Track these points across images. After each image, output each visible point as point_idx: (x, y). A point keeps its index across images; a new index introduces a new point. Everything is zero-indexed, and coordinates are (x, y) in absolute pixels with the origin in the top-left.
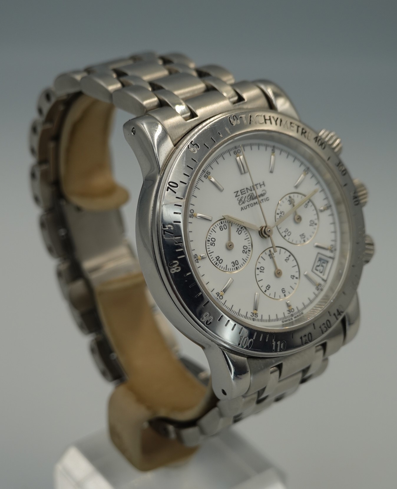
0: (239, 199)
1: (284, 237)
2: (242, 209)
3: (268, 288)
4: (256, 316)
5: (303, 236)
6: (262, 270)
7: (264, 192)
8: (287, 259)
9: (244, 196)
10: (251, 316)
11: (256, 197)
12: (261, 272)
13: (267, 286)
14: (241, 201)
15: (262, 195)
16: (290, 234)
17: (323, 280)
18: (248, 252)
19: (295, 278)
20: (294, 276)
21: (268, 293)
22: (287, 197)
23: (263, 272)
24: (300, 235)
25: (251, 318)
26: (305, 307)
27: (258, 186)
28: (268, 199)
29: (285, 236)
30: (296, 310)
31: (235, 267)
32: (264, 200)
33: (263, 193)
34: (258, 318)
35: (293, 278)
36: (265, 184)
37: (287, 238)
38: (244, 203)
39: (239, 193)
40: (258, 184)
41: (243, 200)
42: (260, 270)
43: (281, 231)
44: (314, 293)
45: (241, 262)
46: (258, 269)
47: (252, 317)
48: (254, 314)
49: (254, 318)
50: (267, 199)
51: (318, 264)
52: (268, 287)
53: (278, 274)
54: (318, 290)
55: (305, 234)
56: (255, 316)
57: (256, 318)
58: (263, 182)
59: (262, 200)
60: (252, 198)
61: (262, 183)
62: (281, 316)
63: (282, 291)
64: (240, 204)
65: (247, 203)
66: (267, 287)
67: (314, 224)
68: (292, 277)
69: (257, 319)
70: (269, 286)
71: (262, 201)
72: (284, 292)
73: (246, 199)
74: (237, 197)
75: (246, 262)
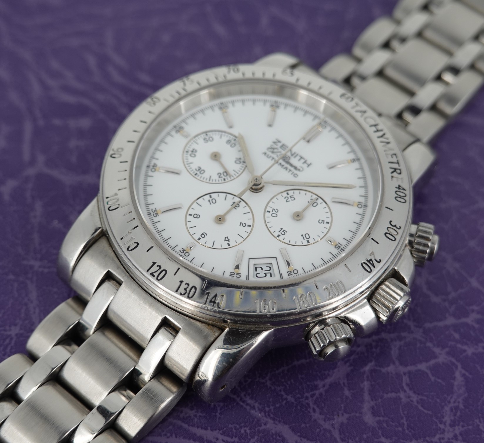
0: (273, 147)
1: (266, 211)
2: (265, 154)
3: (195, 216)
4: (155, 215)
5: (283, 232)
6: (212, 201)
7: (301, 169)
8: (244, 225)
9: (280, 150)
10: (152, 209)
11: (288, 163)
12: (209, 201)
13: (198, 214)
14: (272, 149)
15: (296, 168)
17: (247, 277)
18: (222, 179)
19: (227, 242)
20: (229, 240)
21: (190, 218)
23: (210, 204)
24: (282, 229)
25: (149, 210)
27: (302, 161)
28: (296, 175)
29: (269, 212)
31: (196, 172)
32: (291, 172)
33: (298, 167)
34: (154, 218)
35: (225, 241)
36: (311, 166)
37: (268, 214)
38: (273, 152)
39: (280, 145)
40: (304, 159)
41: (275, 151)
42: (211, 199)
43: (271, 204)
44: (224, 273)
45: (206, 175)
46: (211, 197)
47: (151, 211)
48: (156, 212)
49: (150, 214)
51: (265, 268)
53: (220, 220)
54: (231, 275)
55: (287, 234)
56: (154, 213)
57: (153, 216)
58: (311, 164)
59: (290, 170)
60: (286, 159)
61: (308, 162)
62: (172, 242)
63: (202, 234)
64: (270, 150)
65: (274, 156)
66: (196, 214)
67: (306, 240)
68: (227, 239)
69: (152, 218)
70: (198, 216)
71: (288, 170)
72: (203, 236)
73: (279, 154)
74: (273, 144)
75: (210, 181)
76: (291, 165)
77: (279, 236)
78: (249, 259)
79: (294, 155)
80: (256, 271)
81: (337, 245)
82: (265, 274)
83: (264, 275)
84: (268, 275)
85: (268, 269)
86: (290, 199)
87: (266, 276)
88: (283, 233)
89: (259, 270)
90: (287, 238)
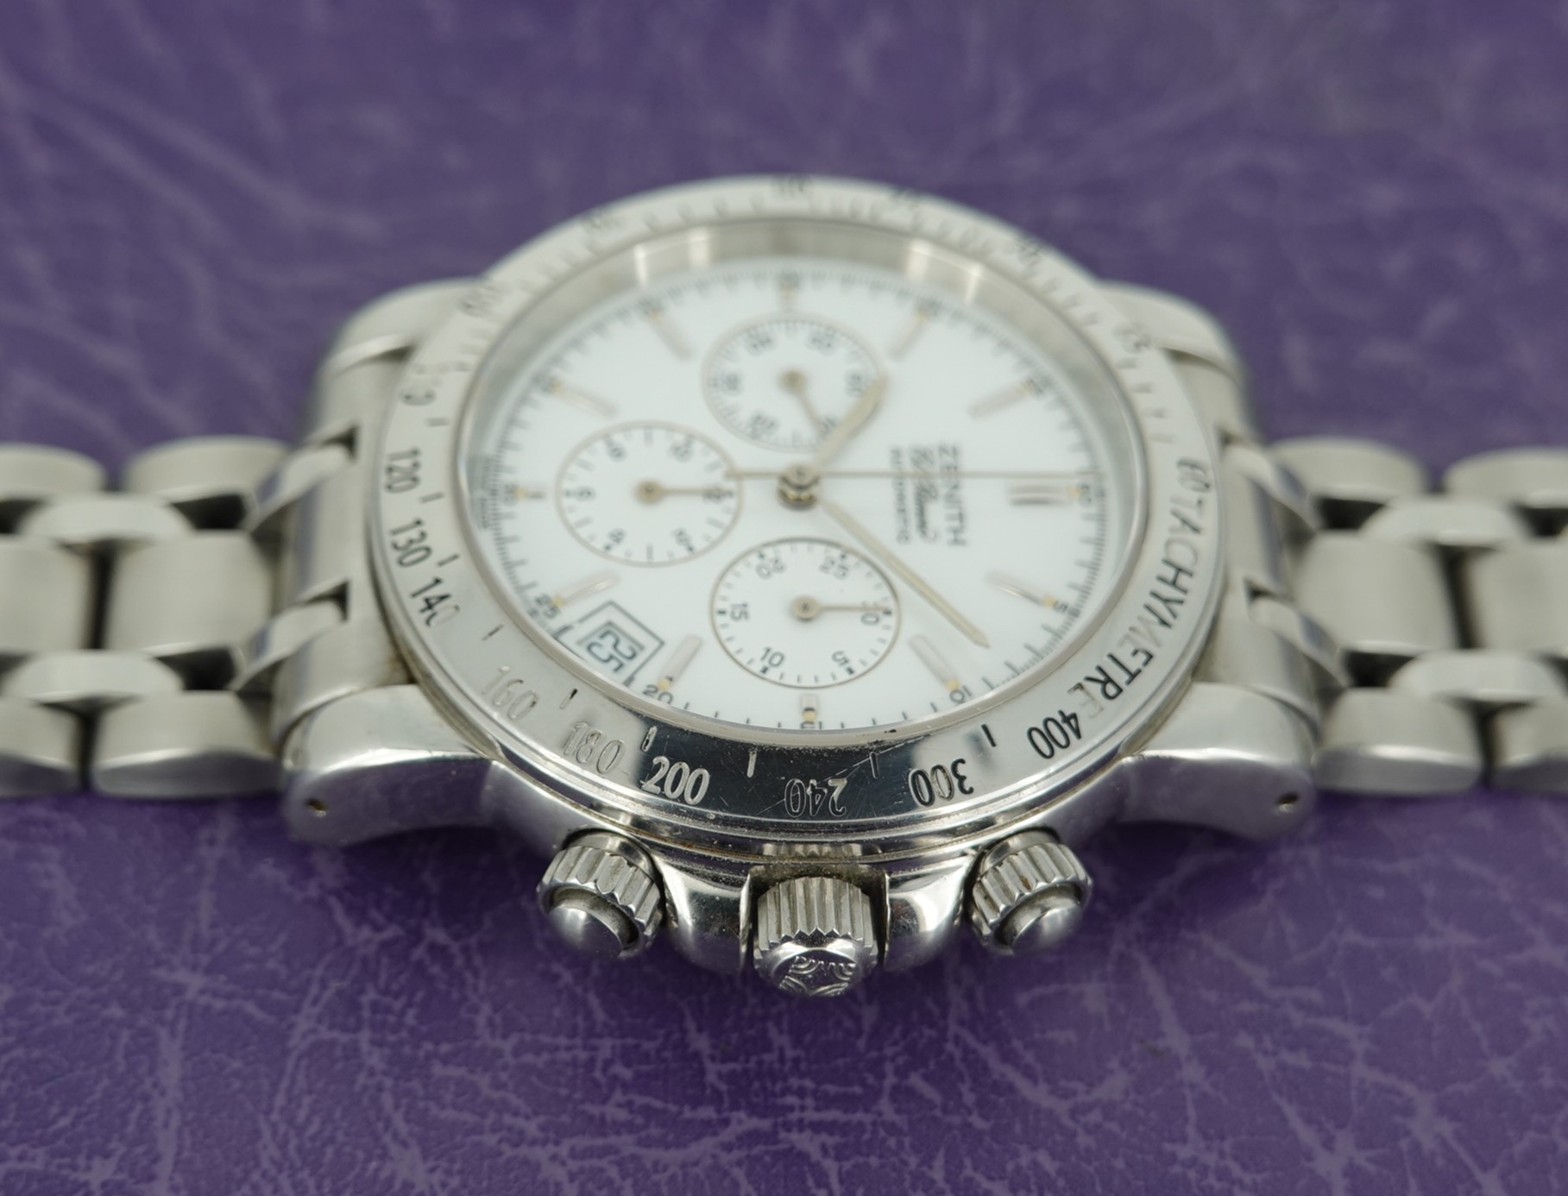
0: (930, 455)
1: (758, 551)
2: (897, 453)
3: (616, 450)
7: (930, 534)
8: (684, 540)
9: (936, 469)
10: (552, 375)
11: (921, 504)
12: (677, 446)
14: (921, 456)
15: (922, 525)
16: (764, 572)
17: (565, 629)
19: (612, 541)
20: (619, 540)
21: (600, 446)
22: (891, 604)
24: (745, 605)
26: (501, 541)
27: (956, 524)
29: (762, 556)
30: (504, 508)
31: (719, 382)
32: (902, 525)
33: (930, 529)
34: (535, 391)
35: (612, 536)
36: (957, 547)
37: (754, 560)
38: (916, 463)
39: (948, 459)
40: (962, 523)
41: (924, 463)
42: (684, 445)
43: (785, 549)
44: (533, 585)
45: (730, 399)
46: (689, 441)
50: (904, 537)
51: (624, 648)
52: (617, 453)
53: (650, 492)
54: (539, 601)
55: (743, 622)
58: (963, 543)
59: (905, 521)
60: (924, 495)
61: (963, 536)
62: (509, 458)
63: (586, 490)
64: (915, 453)
67: (765, 663)
68: (618, 536)
69: (533, 388)
71: (902, 518)
72: (583, 494)
74: (936, 449)
75: (725, 416)
76: (921, 512)
77: (722, 612)
78: (611, 603)
79: (952, 499)
80: (602, 637)
81: (812, 723)
82: (611, 657)
83: (605, 657)
84: (614, 664)
85: (629, 653)
86: (834, 569)
87: (606, 661)
88: (737, 615)
89: (610, 640)
90: (733, 629)
